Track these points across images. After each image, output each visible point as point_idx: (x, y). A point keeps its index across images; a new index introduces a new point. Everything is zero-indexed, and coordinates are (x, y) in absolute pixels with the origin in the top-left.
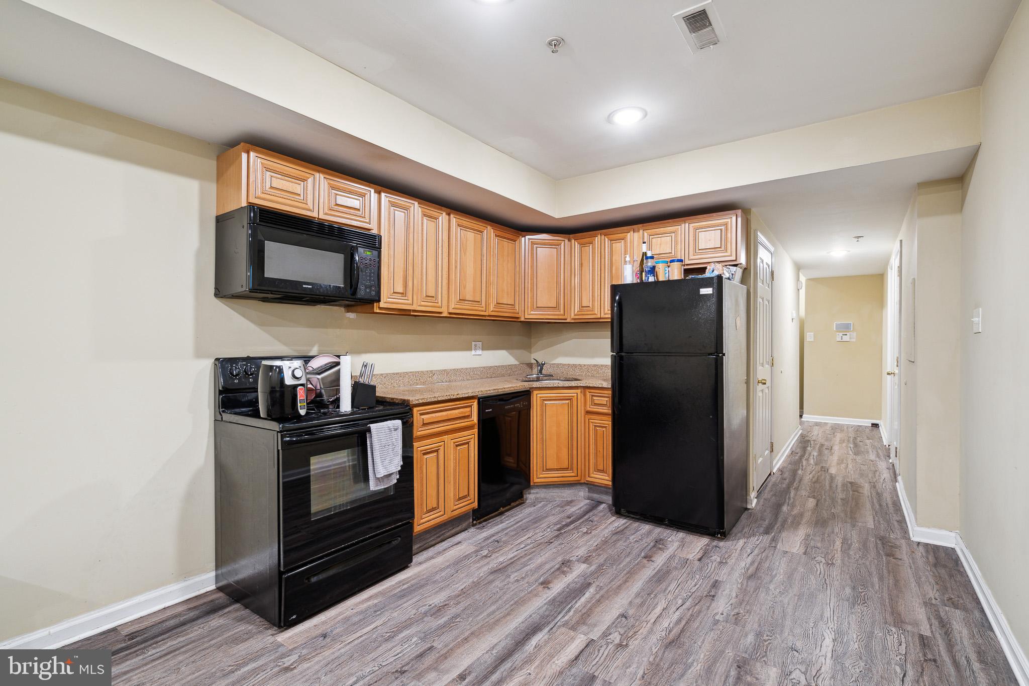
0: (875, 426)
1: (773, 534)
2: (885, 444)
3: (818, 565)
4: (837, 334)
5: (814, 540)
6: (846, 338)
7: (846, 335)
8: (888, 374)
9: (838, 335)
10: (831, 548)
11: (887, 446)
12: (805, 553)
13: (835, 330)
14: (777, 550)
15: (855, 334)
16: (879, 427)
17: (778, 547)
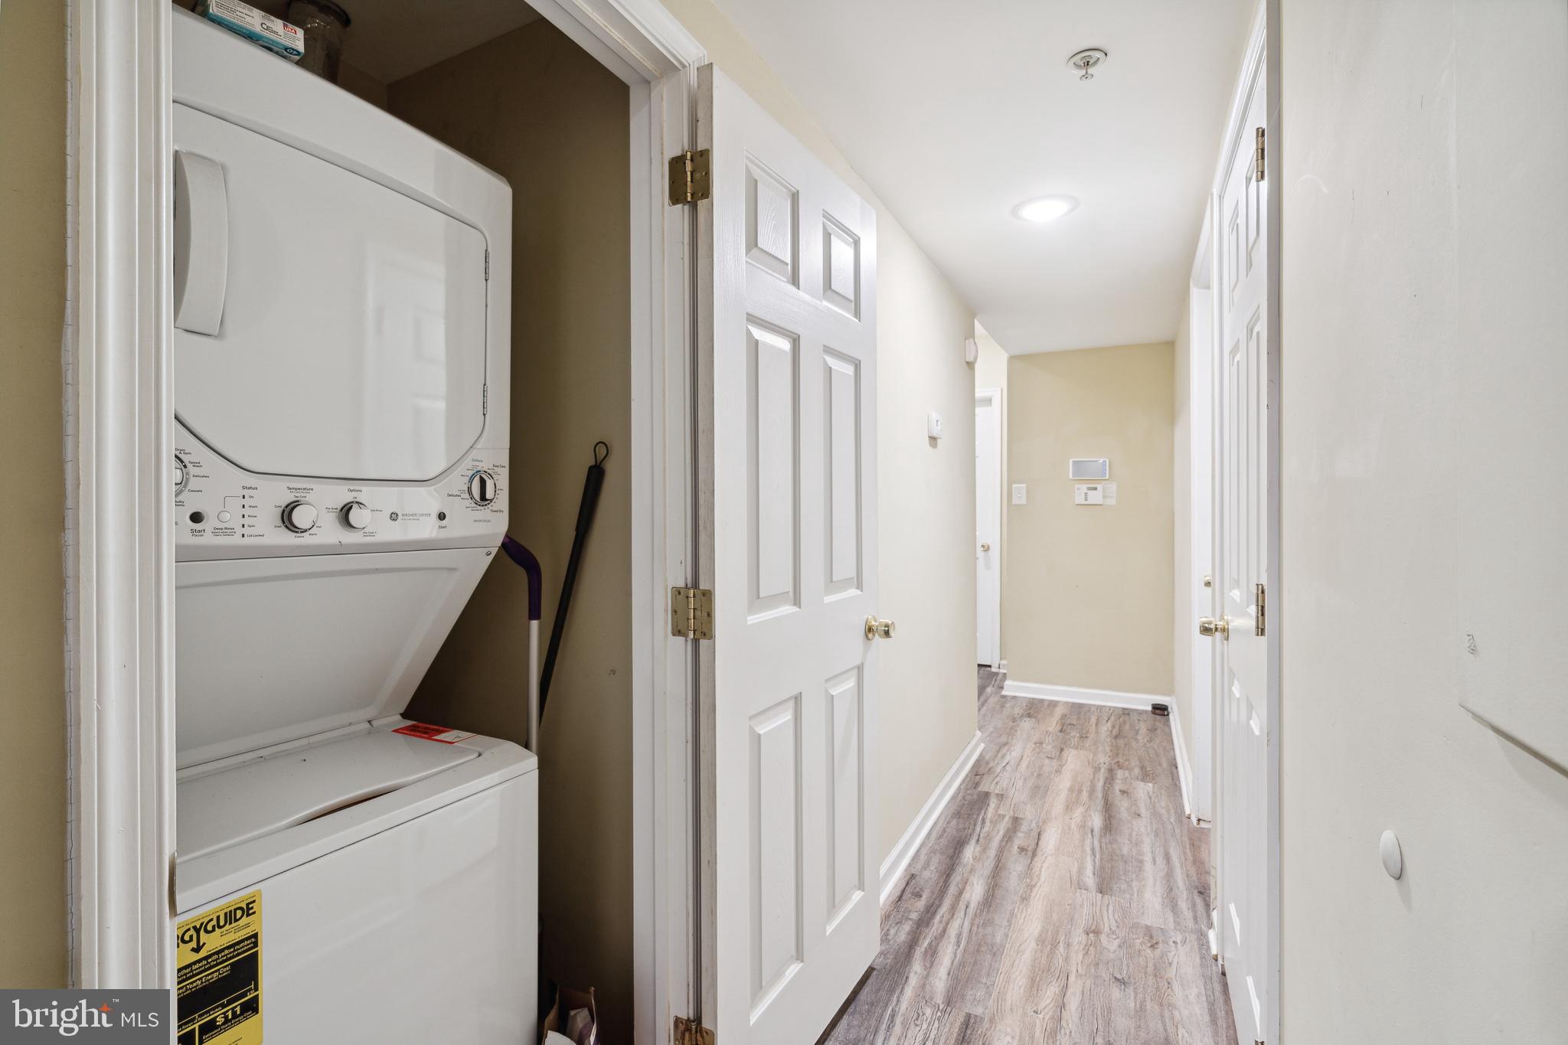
0: (1160, 710)
2: (1187, 812)
4: (1077, 486)
6: (1095, 497)
7: (1096, 489)
8: (1206, 630)
9: (1078, 489)
11: (1194, 820)
13: (1071, 477)
15: (1113, 488)
16: (1168, 715)
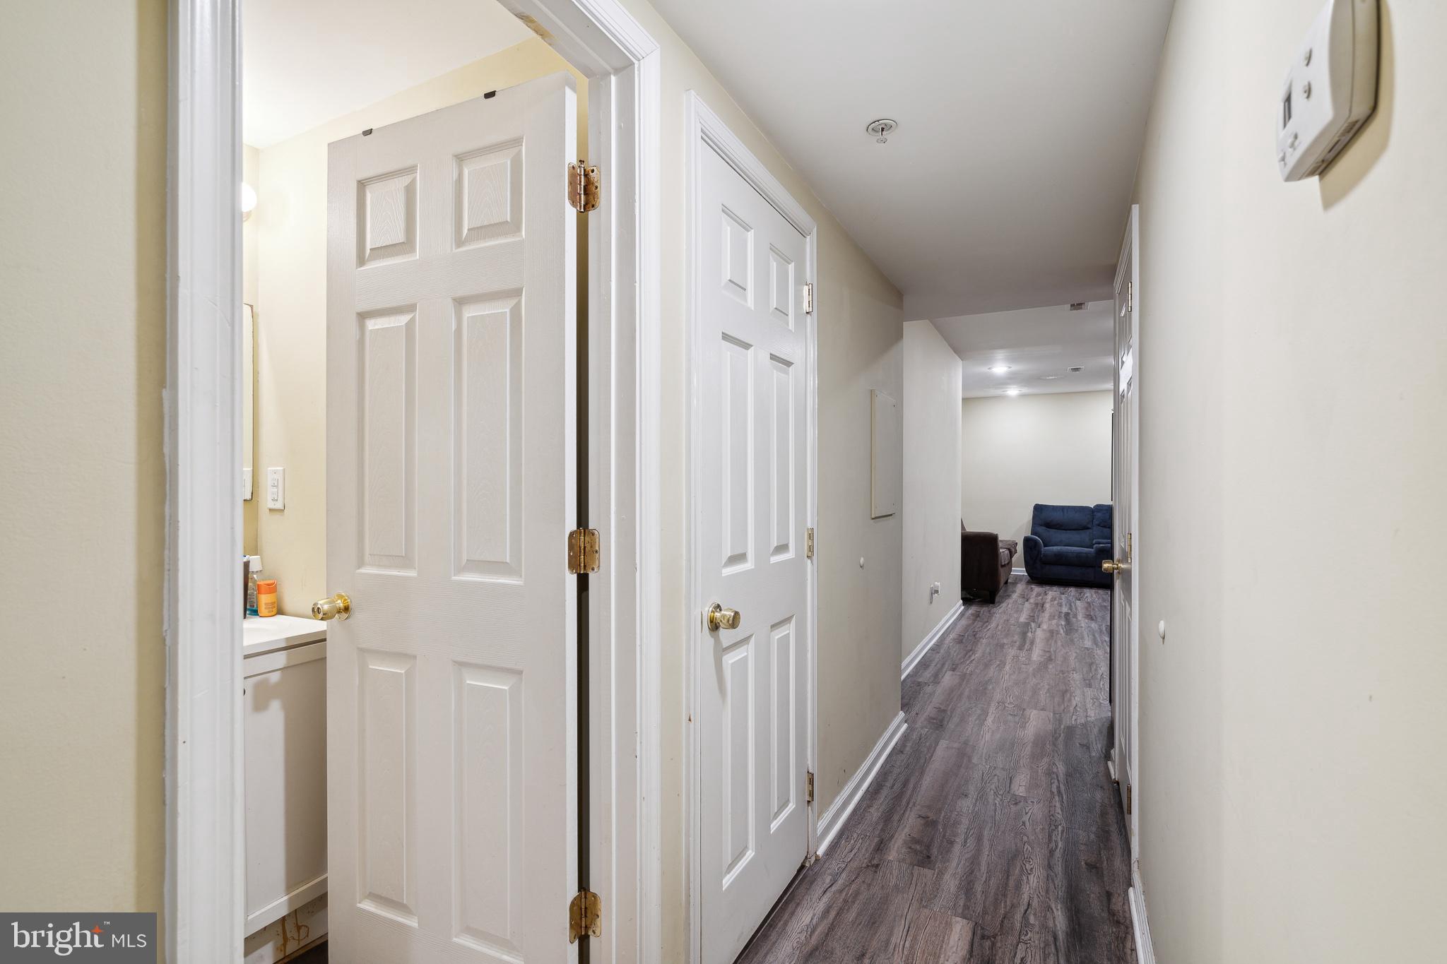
1: (1062, 727)
3: (1012, 701)
5: (1015, 722)
10: (997, 716)
12: (1024, 710)
14: (1052, 710)
17: (1052, 714)
